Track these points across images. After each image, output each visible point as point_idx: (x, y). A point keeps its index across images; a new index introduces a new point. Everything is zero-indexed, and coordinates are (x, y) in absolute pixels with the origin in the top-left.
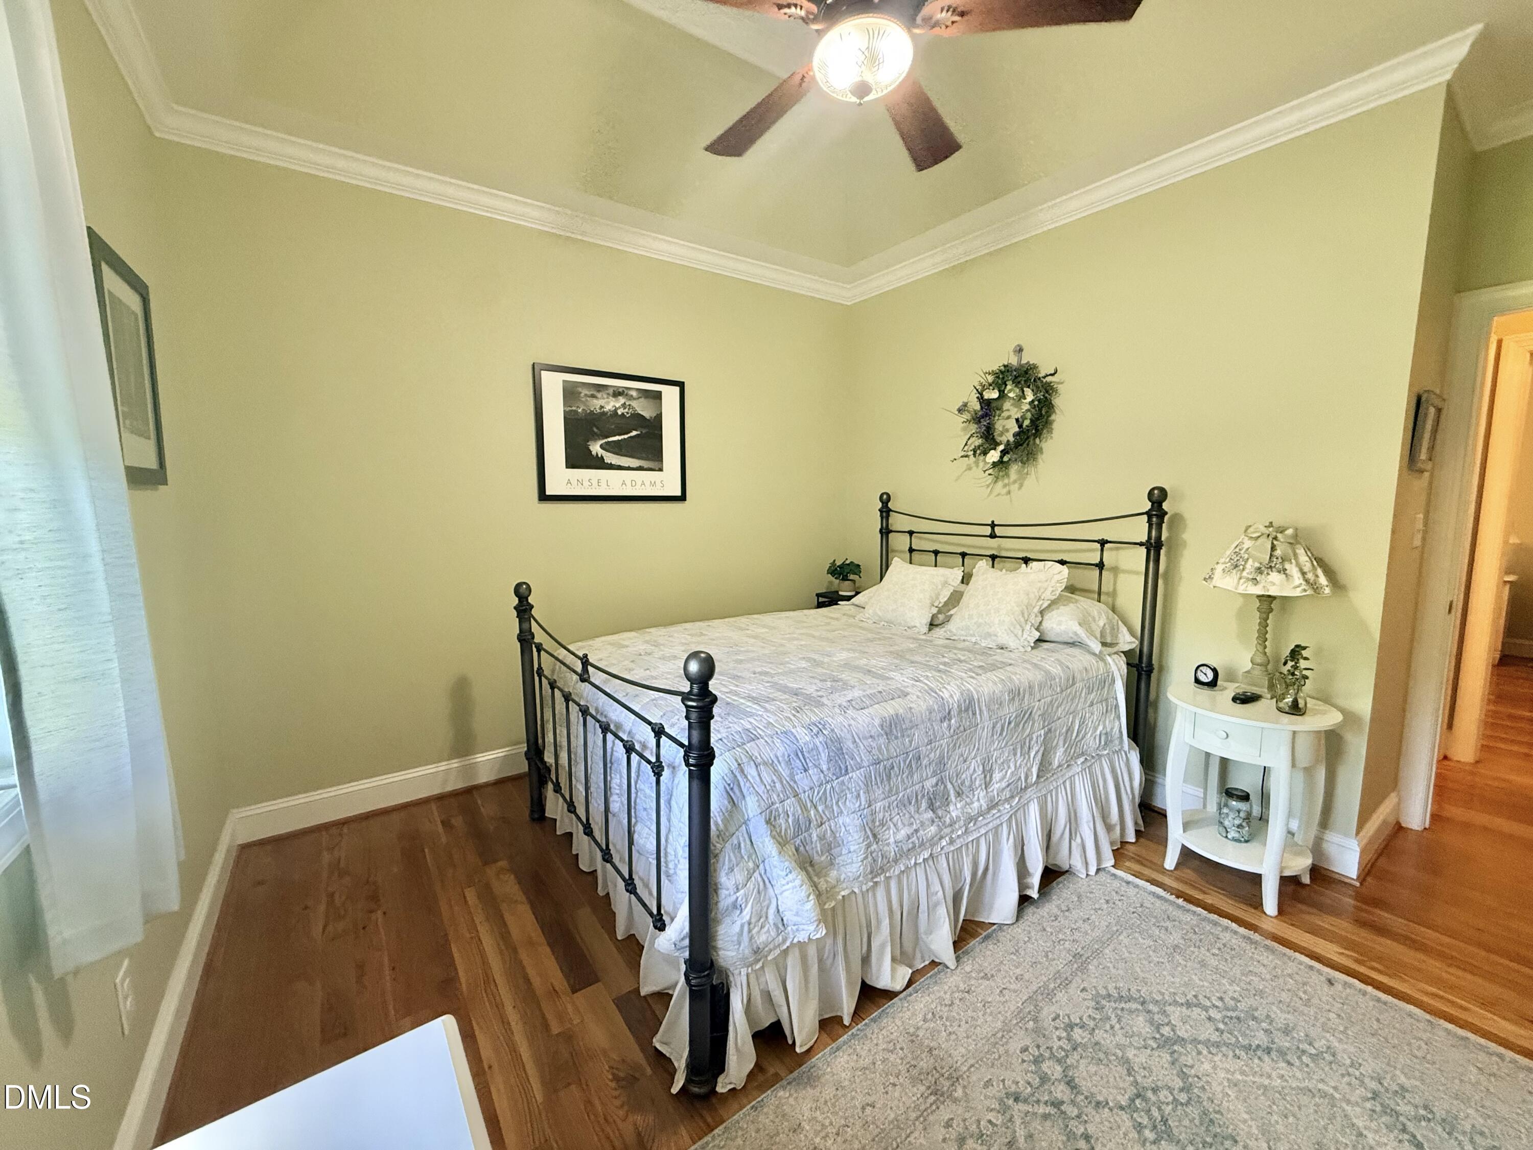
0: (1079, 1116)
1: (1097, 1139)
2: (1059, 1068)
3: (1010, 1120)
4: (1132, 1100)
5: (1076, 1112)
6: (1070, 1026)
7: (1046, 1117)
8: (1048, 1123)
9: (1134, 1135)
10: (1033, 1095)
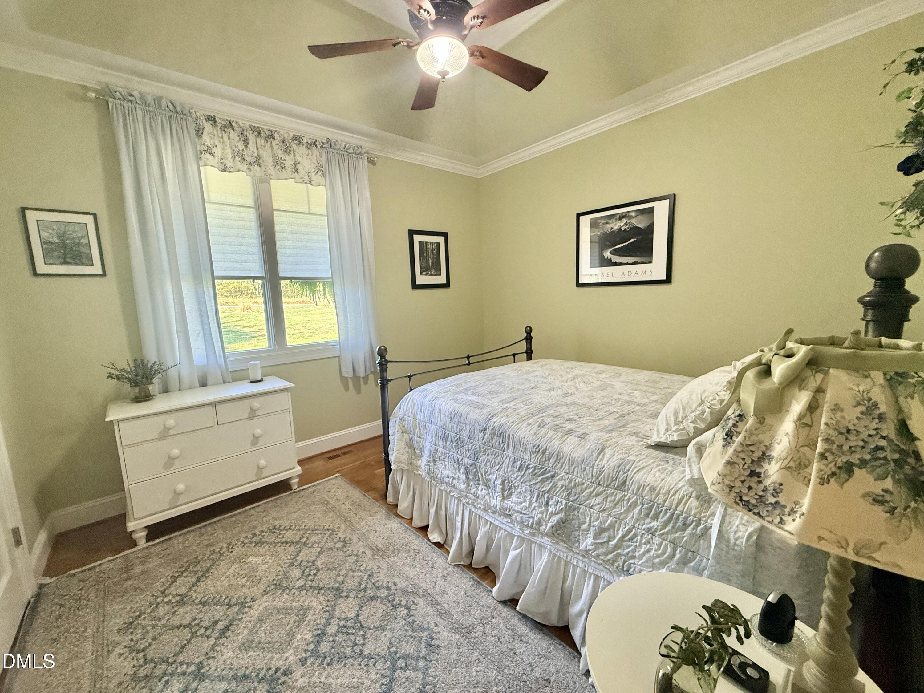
0: (357, 597)
1: (345, 600)
2: (383, 595)
3: (361, 571)
4: (360, 622)
5: (359, 596)
6: (408, 608)
7: (360, 584)
8: (357, 584)
9: (343, 616)
10: (371, 582)
